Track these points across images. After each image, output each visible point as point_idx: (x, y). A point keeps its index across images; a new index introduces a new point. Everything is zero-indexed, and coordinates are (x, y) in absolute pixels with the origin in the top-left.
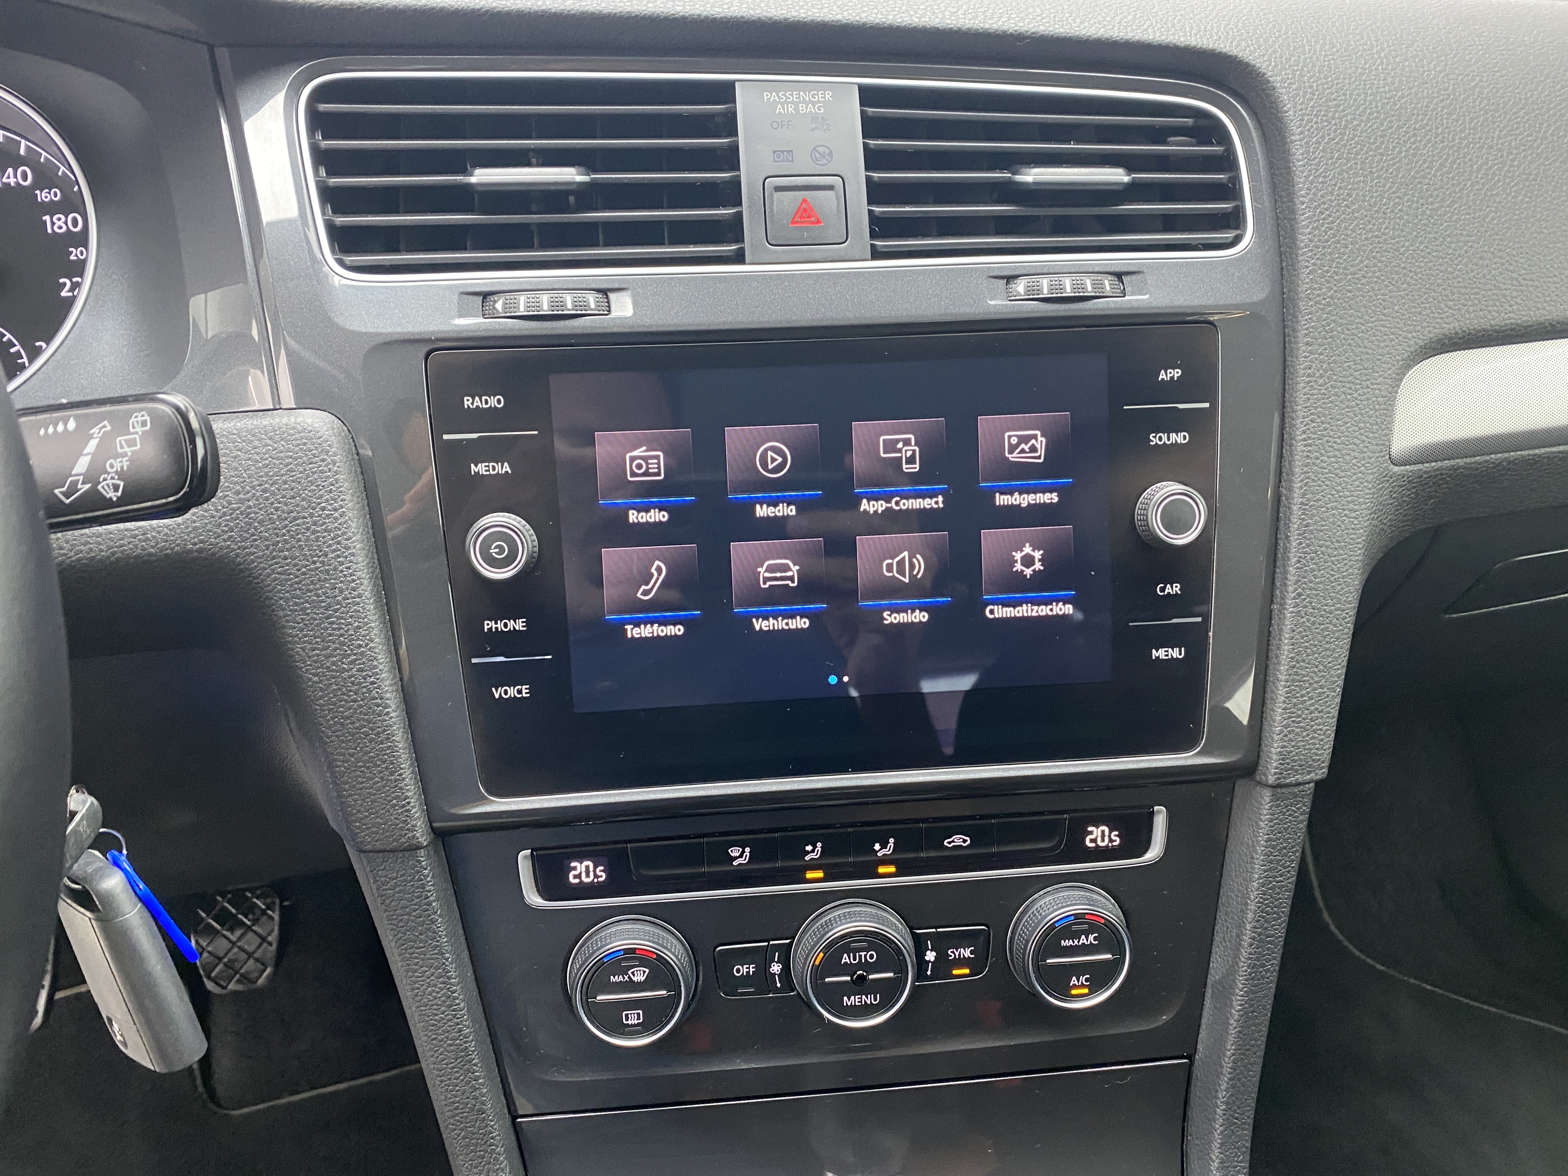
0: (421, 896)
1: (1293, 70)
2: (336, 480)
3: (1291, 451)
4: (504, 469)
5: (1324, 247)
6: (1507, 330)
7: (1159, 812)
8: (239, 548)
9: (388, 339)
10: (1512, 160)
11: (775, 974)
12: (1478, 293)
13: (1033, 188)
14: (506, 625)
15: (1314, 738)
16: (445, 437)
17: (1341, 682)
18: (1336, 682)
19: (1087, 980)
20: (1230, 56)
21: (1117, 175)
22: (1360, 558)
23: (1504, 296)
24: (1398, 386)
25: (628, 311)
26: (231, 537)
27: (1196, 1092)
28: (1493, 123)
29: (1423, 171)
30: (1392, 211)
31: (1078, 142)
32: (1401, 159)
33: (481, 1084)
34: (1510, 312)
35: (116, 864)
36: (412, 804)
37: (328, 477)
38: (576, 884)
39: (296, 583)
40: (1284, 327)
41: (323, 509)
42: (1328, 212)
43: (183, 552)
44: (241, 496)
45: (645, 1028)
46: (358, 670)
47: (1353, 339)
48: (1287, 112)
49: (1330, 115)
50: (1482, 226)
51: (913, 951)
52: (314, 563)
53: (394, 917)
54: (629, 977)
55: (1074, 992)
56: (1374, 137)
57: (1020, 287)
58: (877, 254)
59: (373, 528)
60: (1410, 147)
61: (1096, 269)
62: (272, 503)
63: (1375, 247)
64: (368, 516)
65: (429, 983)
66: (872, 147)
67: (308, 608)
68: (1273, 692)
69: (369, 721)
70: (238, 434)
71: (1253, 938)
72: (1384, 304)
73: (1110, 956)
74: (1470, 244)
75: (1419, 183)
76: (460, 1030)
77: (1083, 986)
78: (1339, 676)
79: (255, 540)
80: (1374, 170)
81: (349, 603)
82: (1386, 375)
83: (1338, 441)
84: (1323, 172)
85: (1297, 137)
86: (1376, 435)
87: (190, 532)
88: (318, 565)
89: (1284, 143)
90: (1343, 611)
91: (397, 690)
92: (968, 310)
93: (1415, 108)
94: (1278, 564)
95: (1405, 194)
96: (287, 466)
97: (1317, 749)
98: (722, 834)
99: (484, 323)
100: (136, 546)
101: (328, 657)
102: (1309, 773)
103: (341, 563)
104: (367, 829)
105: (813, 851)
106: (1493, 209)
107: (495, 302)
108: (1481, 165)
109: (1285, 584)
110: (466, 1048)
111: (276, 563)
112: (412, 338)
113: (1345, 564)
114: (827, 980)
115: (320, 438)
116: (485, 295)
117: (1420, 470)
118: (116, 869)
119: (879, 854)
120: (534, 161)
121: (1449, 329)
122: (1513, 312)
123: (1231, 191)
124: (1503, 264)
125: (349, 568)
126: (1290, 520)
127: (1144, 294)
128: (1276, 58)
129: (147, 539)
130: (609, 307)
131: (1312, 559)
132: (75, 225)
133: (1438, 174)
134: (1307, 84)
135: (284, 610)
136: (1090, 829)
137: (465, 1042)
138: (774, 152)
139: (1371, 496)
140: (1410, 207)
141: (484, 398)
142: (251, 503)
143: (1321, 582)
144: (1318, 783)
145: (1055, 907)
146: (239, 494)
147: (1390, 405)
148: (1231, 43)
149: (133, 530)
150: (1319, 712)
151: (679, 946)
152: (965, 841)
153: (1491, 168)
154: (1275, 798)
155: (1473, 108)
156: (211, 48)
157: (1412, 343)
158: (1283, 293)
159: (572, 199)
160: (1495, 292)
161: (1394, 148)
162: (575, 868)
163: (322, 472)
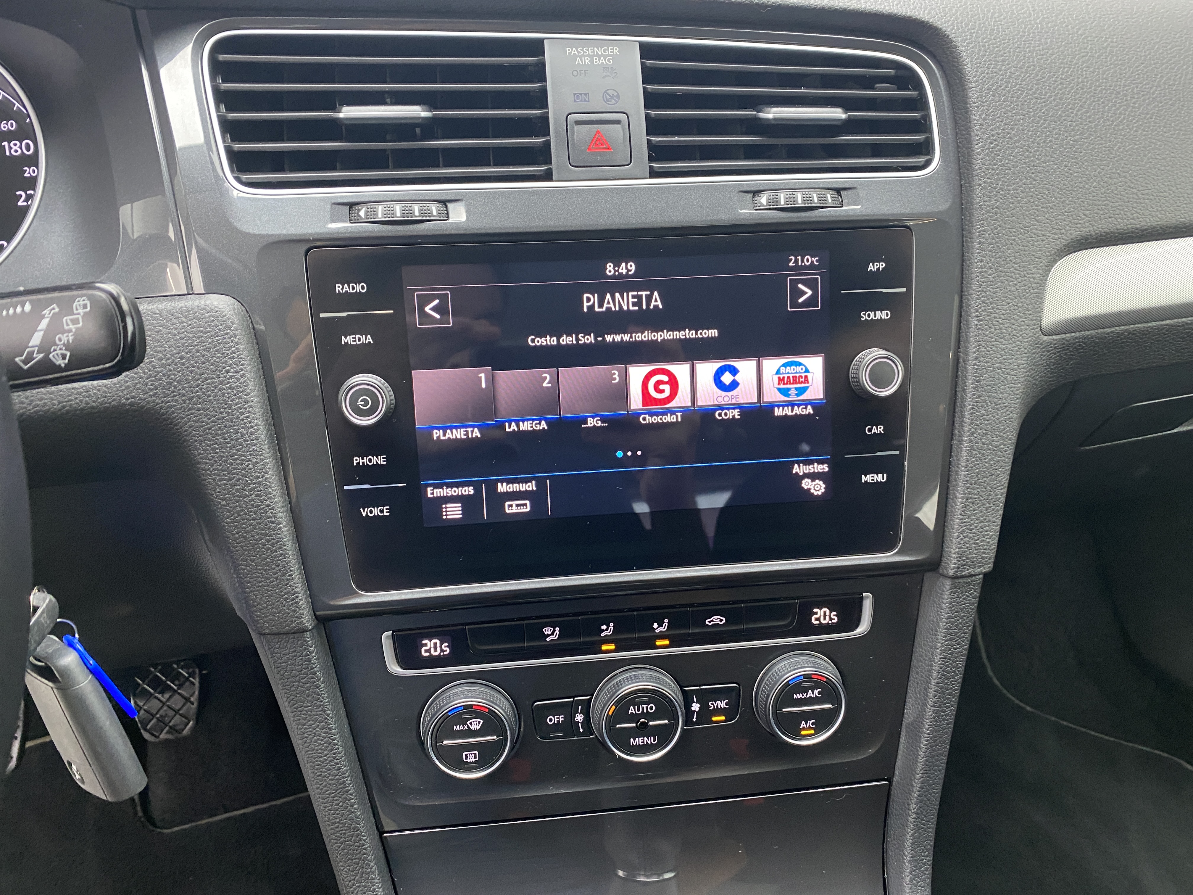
0: (308, 668)
1: (971, 33)
2: (238, 350)
3: (967, 325)
4: (367, 340)
5: (993, 169)
6: (1128, 233)
7: (867, 597)
8: (162, 402)
9: (277, 240)
10: (1134, 103)
11: (578, 722)
12: (1108, 205)
13: (773, 122)
14: (370, 460)
15: (983, 541)
16: (322, 315)
17: (1003, 499)
18: (999, 499)
19: (813, 724)
20: (923, 22)
21: (837, 114)
22: (1018, 405)
23: (1128, 206)
24: (1048, 275)
25: (463, 218)
26: (156, 393)
27: (894, 806)
28: (1121, 74)
29: (1068, 111)
30: (1044, 142)
31: (807, 87)
32: (1051, 103)
33: (355, 809)
34: (1131, 219)
35: (71, 645)
36: (300, 598)
37: (231, 347)
38: (426, 657)
39: (208, 429)
40: (963, 230)
41: (227, 372)
42: (996, 143)
43: (119, 406)
44: (163, 362)
45: (480, 765)
46: (257, 496)
47: (1014, 240)
48: (965, 65)
49: (998, 67)
50: (1112, 153)
51: (683, 703)
52: (221, 413)
53: (288, 683)
54: (468, 727)
55: (803, 733)
56: (1031, 85)
57: (763, 199)
58: (654, 174)
59: (266, 386)
60: (1058, 93)
61: (821, 186)
62: (188, 367)
63: (1031, 169)
64: (262, 377)
65: (315, 733)
66: (650, 90)
67: (217, 448)
68: (952, 507)
69: (266, 535)
70: (160, 314)
71: (937, 691)
72: (1037, 212)
73: (830, 706)
74: (1102, 167)
75: (1065, 120)
76: (339, 769)
77: (810, 728)
78: (1001, 494)
79: (175, 396)
80: (1031, 110)
81: (249, 444)
82: (1038, 267)
83: (1003, 317)
84: (992, 112)
85: (974, 85)
86: (1031, 312)
87: (124, 390)
88: (224, 415)
89: (964, 90)
90: (1005, 445)
91: (287, 510)
92: (723, 217)
93: (1062, 63)
94: (957, 410)
95: (1054, 129)
96: (199, 338)
97: (985, 549)
98: (537, 617)
99: (351, 227)
100: (81, 401)
101: (232, 486)
102: (979, 567)
103: (242, 414)
104: (266, 617)
105: (607, 629)
106: (1120, 140)
107: (359, 210)
108: (1111, 107)
109: (962, 426)
110: (344, 782)
111: (192, 414)
112: (295, 238)
113: (1007, 410)
114: (618, 726)
115: (224, 316)
116: (352, 205)
117: (1063, 339)
118: (71, 649)
119: (657, 631)
120: (388, 100)
121: (1086, 232)
122: (1133, 219)
123: (923, 126)
124: (1126, 183)
125: (248, 417)
126: (966, 377)
127: (857, 205)
128: (958, 23)
129: (90, 395)
130: (448, 214)
131: (982, 406)
132: (28, 149)
133: (1079, 113)
134: (981, 44)
135: (197, 449)
136: (815, 610)
137: (343, 777)
138: (575, 94)
139: (1026, 359)
140: (1057, 138)
141: (351, 285)
142: (171, 367)
143: (989, 424)
144: (985, 575)
145: (789, 669)
146: (162, 360)
147: (1041, 289)
148: (924, 11)
149: (78, 389)
150: (987, 522)
151: (506, 702)
152: (721, 620)
153: (1118, 109)
154: (954, 587)
155: (1105, 62)
156: (133, 10)
157: (1058, 242)
158: (962, 204)
159: (418, 130)
160: (1120, 203)
161: (1046, 93)
162: (426, 645)
163: (226, 343)
